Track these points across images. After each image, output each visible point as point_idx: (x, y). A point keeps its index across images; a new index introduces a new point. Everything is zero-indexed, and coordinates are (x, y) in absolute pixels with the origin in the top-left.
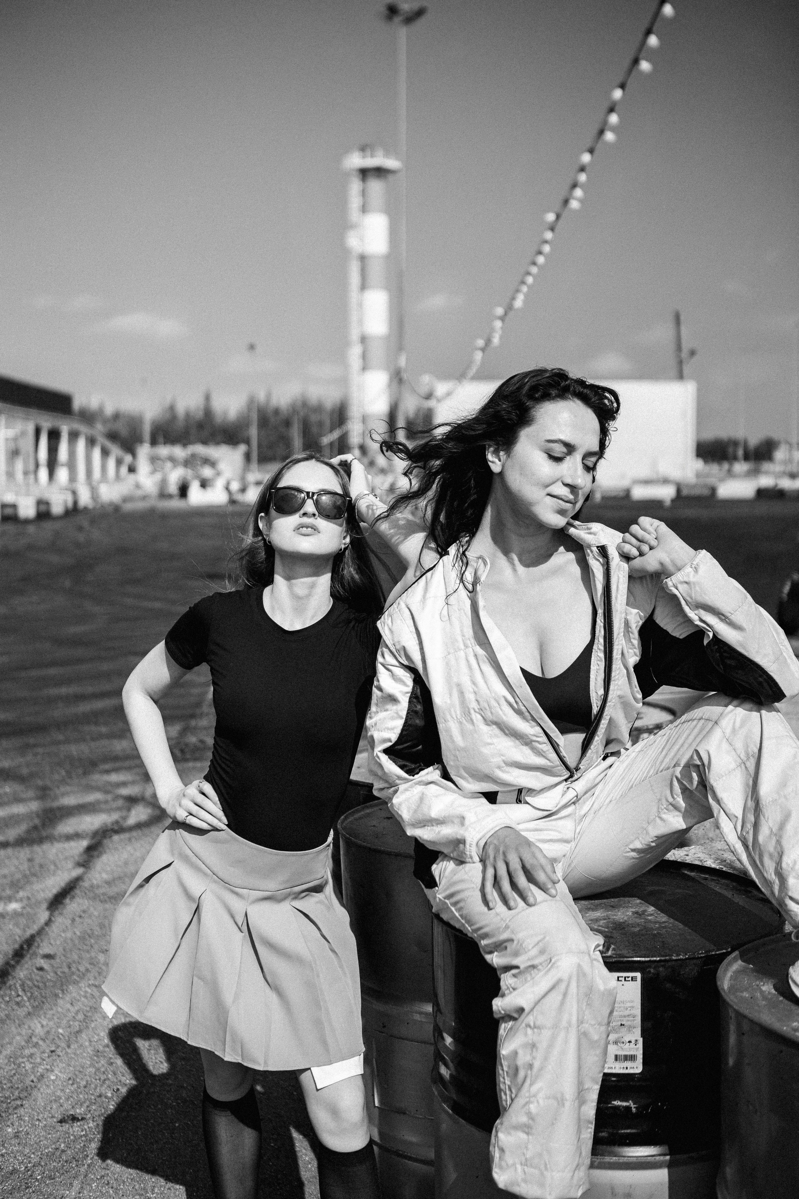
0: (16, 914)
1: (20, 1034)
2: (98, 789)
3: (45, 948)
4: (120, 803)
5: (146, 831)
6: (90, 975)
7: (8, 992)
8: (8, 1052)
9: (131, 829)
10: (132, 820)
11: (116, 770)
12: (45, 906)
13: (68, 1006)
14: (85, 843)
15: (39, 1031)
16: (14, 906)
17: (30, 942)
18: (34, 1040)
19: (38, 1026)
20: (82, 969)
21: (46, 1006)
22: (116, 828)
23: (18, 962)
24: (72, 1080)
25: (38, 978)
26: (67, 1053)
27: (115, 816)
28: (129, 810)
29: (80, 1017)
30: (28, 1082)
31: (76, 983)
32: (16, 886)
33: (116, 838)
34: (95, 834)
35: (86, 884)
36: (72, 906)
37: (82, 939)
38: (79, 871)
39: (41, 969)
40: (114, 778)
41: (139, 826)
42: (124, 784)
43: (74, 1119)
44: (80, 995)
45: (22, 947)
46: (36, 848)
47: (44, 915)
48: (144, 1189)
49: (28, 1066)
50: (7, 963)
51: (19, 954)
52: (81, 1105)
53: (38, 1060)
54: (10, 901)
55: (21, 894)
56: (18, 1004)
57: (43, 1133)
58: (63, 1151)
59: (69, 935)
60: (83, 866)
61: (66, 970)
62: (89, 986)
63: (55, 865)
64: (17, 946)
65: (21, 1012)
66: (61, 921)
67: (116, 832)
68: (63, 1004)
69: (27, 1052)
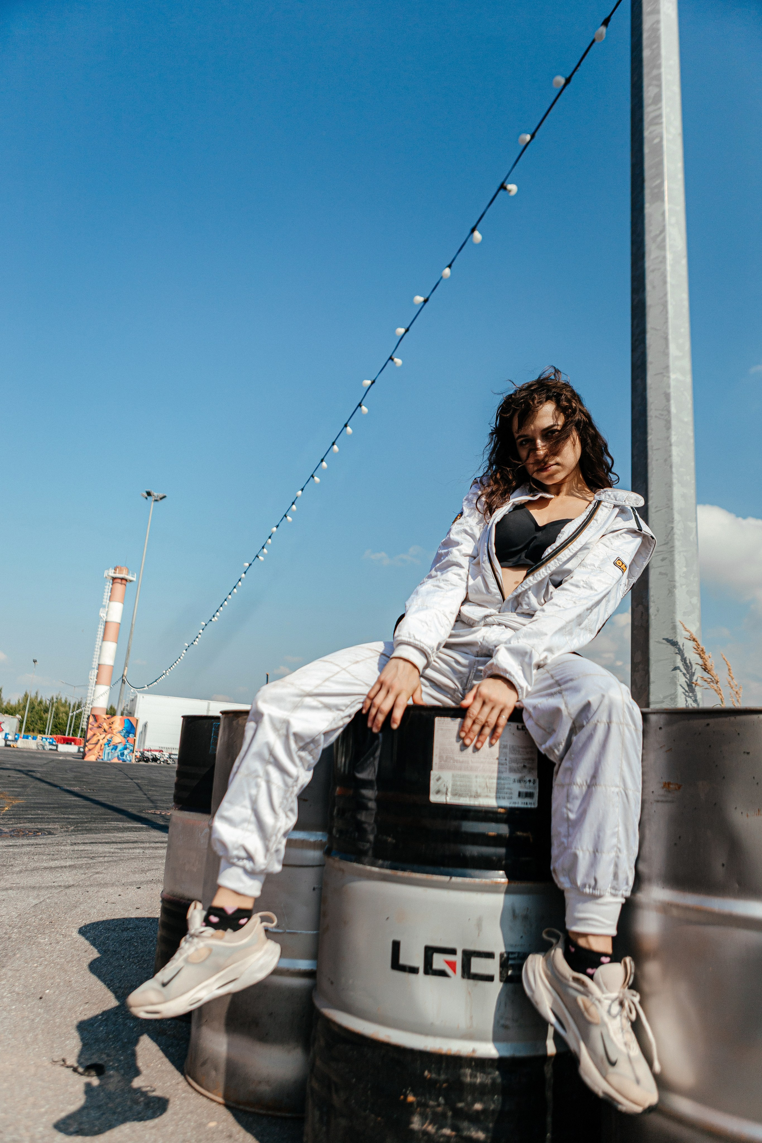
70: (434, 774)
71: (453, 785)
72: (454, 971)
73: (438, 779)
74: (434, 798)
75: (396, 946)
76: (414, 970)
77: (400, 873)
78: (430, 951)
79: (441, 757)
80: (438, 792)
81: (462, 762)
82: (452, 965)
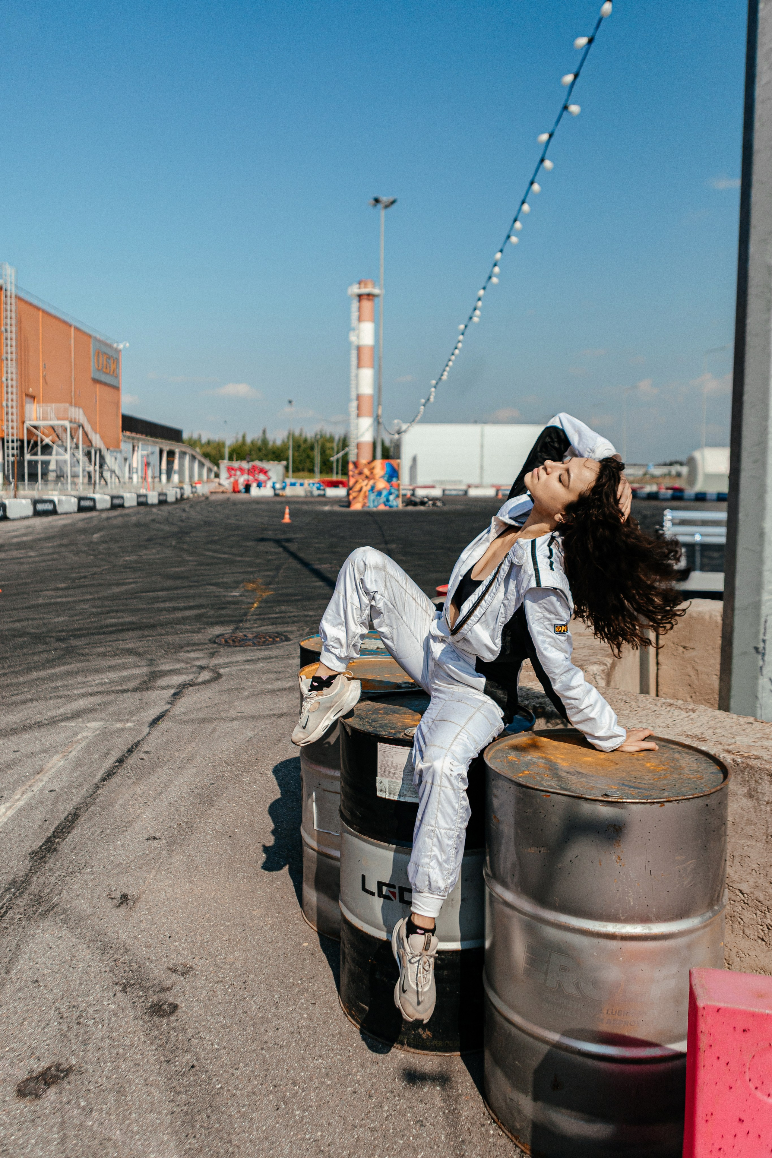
0: (130, 729)
1: (128, 793)
2: (182, 661)
3: (145, 748)
4: (195, 669)
5: (208, 685)
6: (169, 763)
7: (123, 771)
8: (121, 802)
9: (200, 684)
10: (200, 680)
11: (194, 651)
12: (147, 725)
13: (156, 779)
14: (173, 691)
15: (139, 791)
16: (129, 725)
17: (137, 744)
18: (136, 796)
19: (138, 790)
20: (165, 760)
21: (144, 779)
22: (191, 683)
23: (130, 755)
24: (155, 818)
25: (140, 764)
26: (153, 804)
27: (191, 677)
28: (199, 673)
29: (162, 785)
30: (131, 818)
31: (161, 767)
32: (131, 714)
33: (190, 688)
34: (179, 686)
35: (171, 714)
36: (162, 725)
37: (167, 743)
38: (168, 706)
39: (142, 759)
40: (192, 655)
41: (205, 682)
42: (198, 659)
43: (155, 838)
44: (163, 773)
45: (132, 747)
46: (144, 693)
47: (146, 730)
48: (190, 876)
49: (131, 810)
50: (124, 755)
51: (130, 751)
52: (159, 831)
53: (137, 807)
54: (128, 722)
55: (134, 718)
56: (128, 777)
57: (137, 845)
58: (147, 855)
59: (159, 741)
60: (170, 703)
61: (156, 760)
62: (169, 769)
63: (155, 703)
64: (130, 746)
65: (130, 782)
66: (156, 733)
67: (191, 686)
68: (153, 778)
69: (131, 803)
70: (378, 778)
71: (389, 788)
72: (395, 897)
73: (381, 782)
74: (379, 794)
75: (363, 877)
76: (373, 894)
77: (363, 836)
78: (380, 884)
79: (382, 769)
80: (381, 791)
81: (394, 774)
82: (394, 894)
